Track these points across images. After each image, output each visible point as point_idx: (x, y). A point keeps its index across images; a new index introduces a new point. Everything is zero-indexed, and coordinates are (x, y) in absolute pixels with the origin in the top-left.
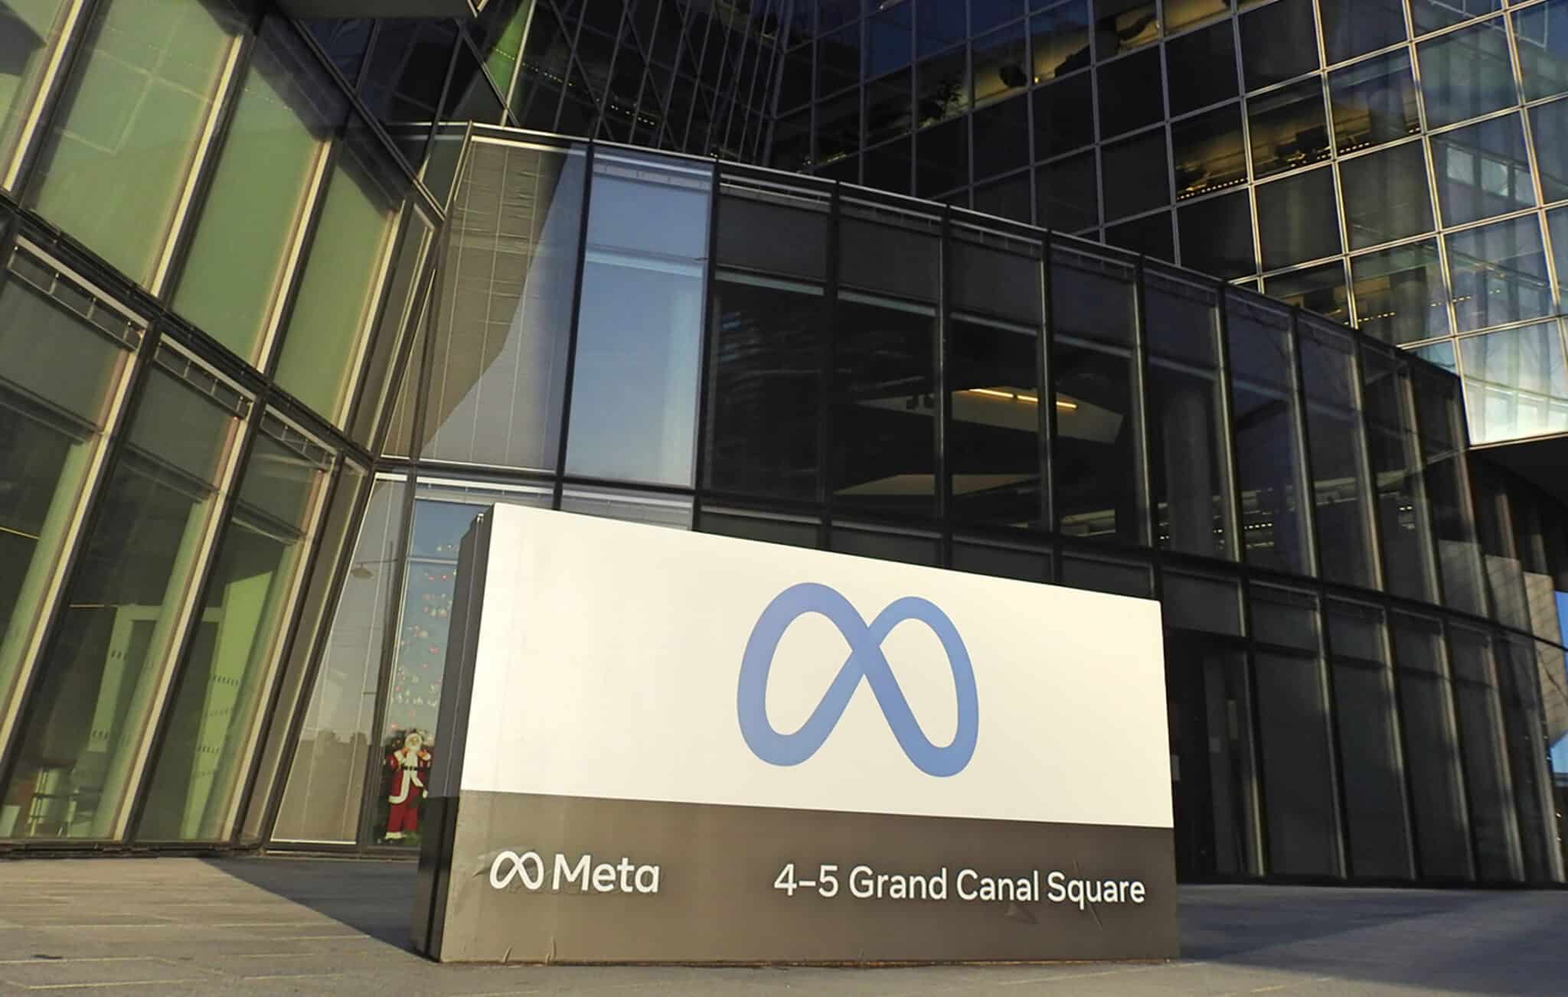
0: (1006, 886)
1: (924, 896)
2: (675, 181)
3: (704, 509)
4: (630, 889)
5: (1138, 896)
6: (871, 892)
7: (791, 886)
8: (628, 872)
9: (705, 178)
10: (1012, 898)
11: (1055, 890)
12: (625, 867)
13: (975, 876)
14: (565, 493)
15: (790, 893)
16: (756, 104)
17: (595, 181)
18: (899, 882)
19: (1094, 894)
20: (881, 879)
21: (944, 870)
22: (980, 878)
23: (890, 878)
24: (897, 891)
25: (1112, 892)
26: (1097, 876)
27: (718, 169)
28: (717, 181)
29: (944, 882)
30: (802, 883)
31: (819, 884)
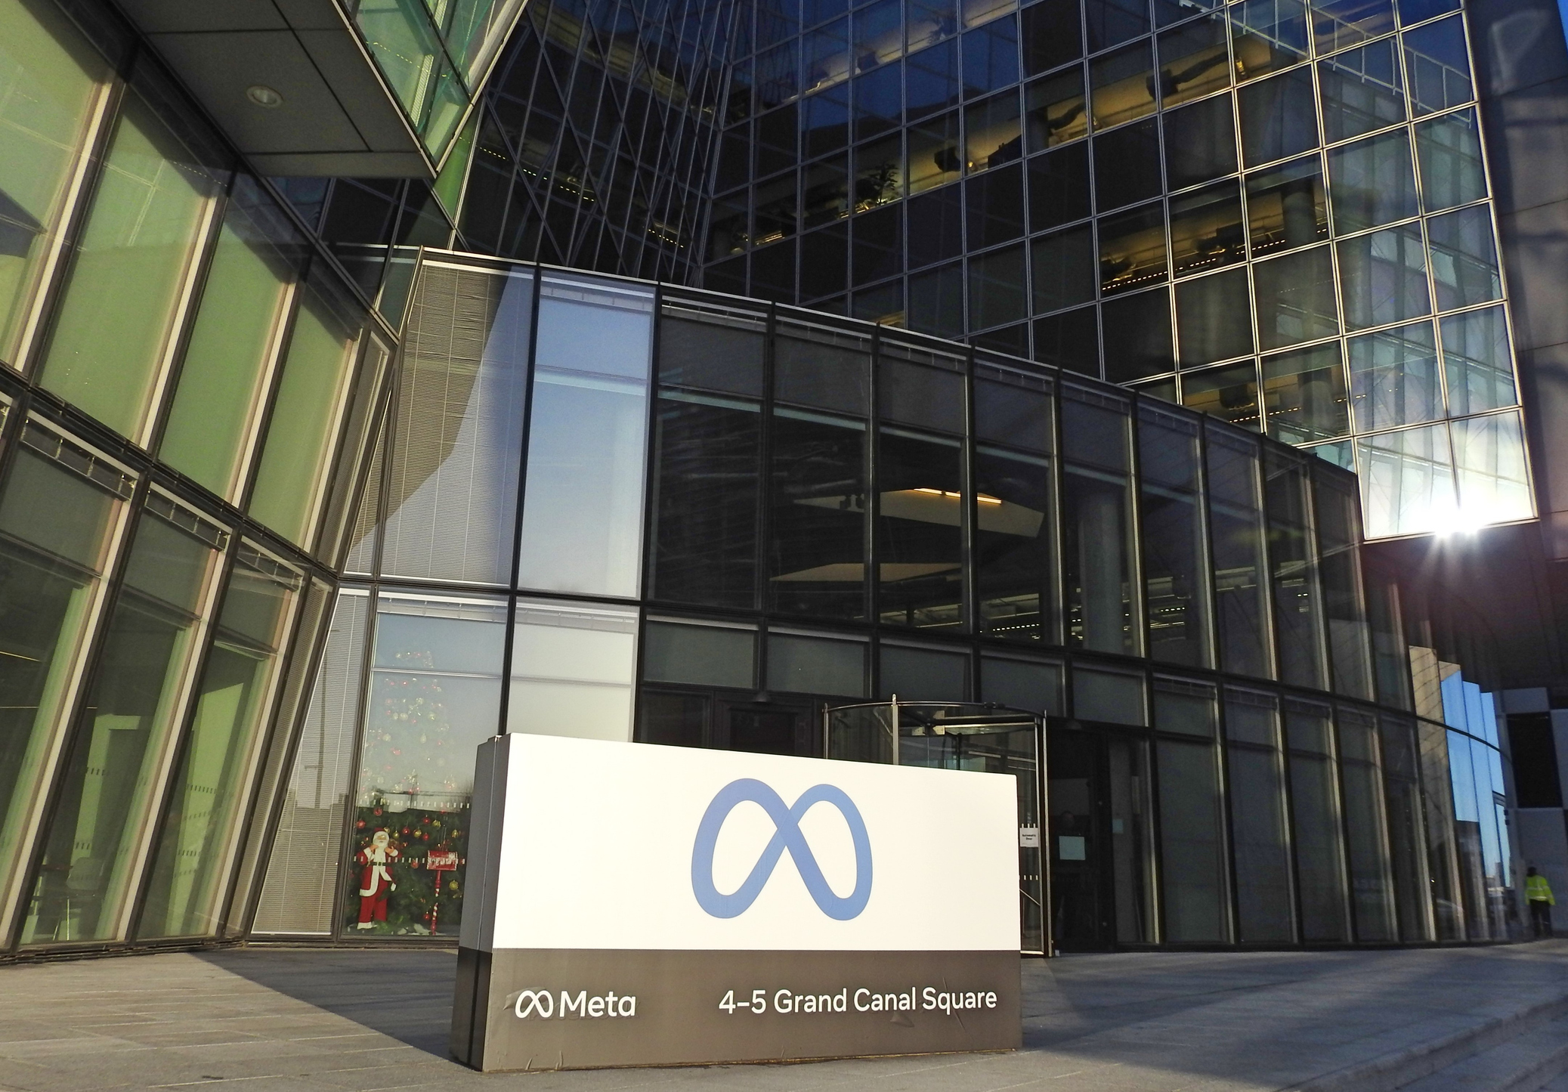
0: (891, 1000)
1: (829, 1010)
2: (620, 303)
3: (649, 618)
4: (615, 1014)
5: (991, 1003)
6: (790, 1009)
7: (731, 1007)
8: (613, 1002)
9: (647, 300)
10: (895, 1008)
11: (928, 1001)
12: (611, 998)
13: (868, 993)
14: (518, 605)
15: (731, 1012)
16: (694, 183)
17: (543, 305)
18: (811, 1001)
19: (958, 1003)
20: (798, 999)
21: (845, 990)
22: (871, 995)
23: (804, 998)
24: (810, 1007)
25: (972, 1001)
26: (959, 990)
27: (660, 291)
28: (659, 303)
29: (844, 998)
30: (739, 1004)
31: (752, 1005)
